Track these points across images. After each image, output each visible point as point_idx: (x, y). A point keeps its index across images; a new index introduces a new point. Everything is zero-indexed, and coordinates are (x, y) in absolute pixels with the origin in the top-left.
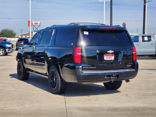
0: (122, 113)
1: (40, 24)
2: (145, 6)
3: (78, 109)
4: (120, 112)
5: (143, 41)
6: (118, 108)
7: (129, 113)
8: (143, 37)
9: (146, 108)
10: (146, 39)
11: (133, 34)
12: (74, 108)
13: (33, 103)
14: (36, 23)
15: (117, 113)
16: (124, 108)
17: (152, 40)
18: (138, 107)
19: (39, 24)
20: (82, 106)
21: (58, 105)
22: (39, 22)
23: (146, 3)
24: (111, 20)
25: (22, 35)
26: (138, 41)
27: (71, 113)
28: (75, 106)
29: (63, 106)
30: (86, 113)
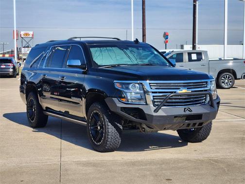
0: (144, 167)
1: (33, 35)
2: (195, 6)
3: (78, 164)
4: (141, 167)
5: (190, 60)
6: (139, 162)
7: (154, 167)
8: (190, 54)
9: (181, 159)
10: (194, 57)
11: (175, 50)
12: (73, 163)
13: (12, 157)
14: (26, 34)
15: (137, 168)
16: (148, 161)
17: (203, 58)
18: (169, 159)
19: (31, 36)
20: (84, 160)
21: (48, 159)
22: (31, 33)
23: (197, 2)
24: (143, 29)
25: (4, 54)
26: (181, 60)
27: (66, 170)
28: (74, 160)
29: (56, 160)
30: (90, 169)
